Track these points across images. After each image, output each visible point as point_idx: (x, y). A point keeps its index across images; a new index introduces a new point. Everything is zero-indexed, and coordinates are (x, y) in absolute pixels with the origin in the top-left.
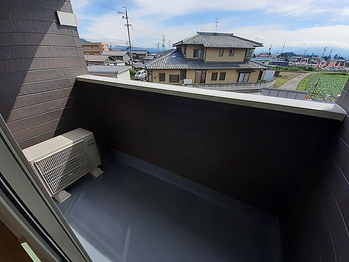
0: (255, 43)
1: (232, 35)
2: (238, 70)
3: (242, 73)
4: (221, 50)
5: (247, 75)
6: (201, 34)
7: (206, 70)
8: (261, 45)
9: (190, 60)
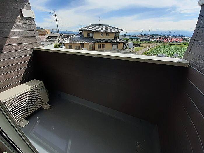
0: (119, 29)
1: (108, 26)
2: (111, 43)
3: (114, 44)
4: (102, 33)
5: (116, 45)
6: (92, 25)
7: (94, 43)
8: (122, 30)
9: (86, 38)
